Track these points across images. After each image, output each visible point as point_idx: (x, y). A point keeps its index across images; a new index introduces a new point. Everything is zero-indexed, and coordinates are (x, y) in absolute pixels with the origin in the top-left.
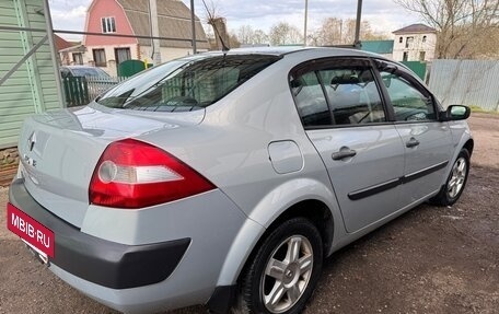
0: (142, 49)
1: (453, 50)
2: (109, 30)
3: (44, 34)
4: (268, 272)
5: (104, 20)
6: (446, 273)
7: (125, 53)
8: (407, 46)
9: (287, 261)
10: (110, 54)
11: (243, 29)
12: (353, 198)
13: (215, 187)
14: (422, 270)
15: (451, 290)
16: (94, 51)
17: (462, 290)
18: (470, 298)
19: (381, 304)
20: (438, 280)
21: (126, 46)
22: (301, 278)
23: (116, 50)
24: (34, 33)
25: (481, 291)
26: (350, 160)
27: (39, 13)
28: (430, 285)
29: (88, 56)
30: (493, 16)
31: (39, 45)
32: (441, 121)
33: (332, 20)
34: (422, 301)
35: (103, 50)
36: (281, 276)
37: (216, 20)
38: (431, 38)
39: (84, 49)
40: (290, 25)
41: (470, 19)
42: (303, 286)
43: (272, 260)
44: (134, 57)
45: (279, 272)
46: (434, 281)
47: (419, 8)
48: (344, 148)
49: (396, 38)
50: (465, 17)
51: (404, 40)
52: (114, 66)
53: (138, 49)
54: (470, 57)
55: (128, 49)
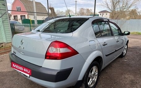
0: (29, 16)
1: (115, 17)
2: (19, 10)
3: (5, 11)
4: (89, 76)
5: (17, 7)
6: (128, 74)
7: (24, 17)
8: (102, 16)
9: (93, 73)
10: (19, 17)
11: (57, 11)
12: (107, 56)
13: (79, 53)
14: (122, 74)
15: (131, 79)
16: (14, 16)
17: (133, 78)
18: (136, 80)
19: (115, 83)
20: (126, 76)
21: (24, 15)
22: (95, 78)
23: (21, 16)
24: (2, 11)
25: (138, 79)
26: (106, 46)
27: (3, 5)
28: (125, 78)
29: (12, 18)
30: (125, 8)
31: (4, 14)
32: (122, 35)
33: (82, 9)
34: (124, 82)
35: (17, 16)
36: (92, 77)
37: (51, 8)
38: (108, 14)
39: (11, 15)
40: (71, 10)
41: (119, 9)
42: (96, 80)
43: (90, 73)
44: (27, 18)
45: (92, 76)
46: (126, 77)
47: (106, 6)
48: (105, 42)
49: (99, 14)
50: (118, 9)
51: (102, 14)
52: (21, 20)
53: (28, 16)
54: (120, 19)
55: (25, 16)
